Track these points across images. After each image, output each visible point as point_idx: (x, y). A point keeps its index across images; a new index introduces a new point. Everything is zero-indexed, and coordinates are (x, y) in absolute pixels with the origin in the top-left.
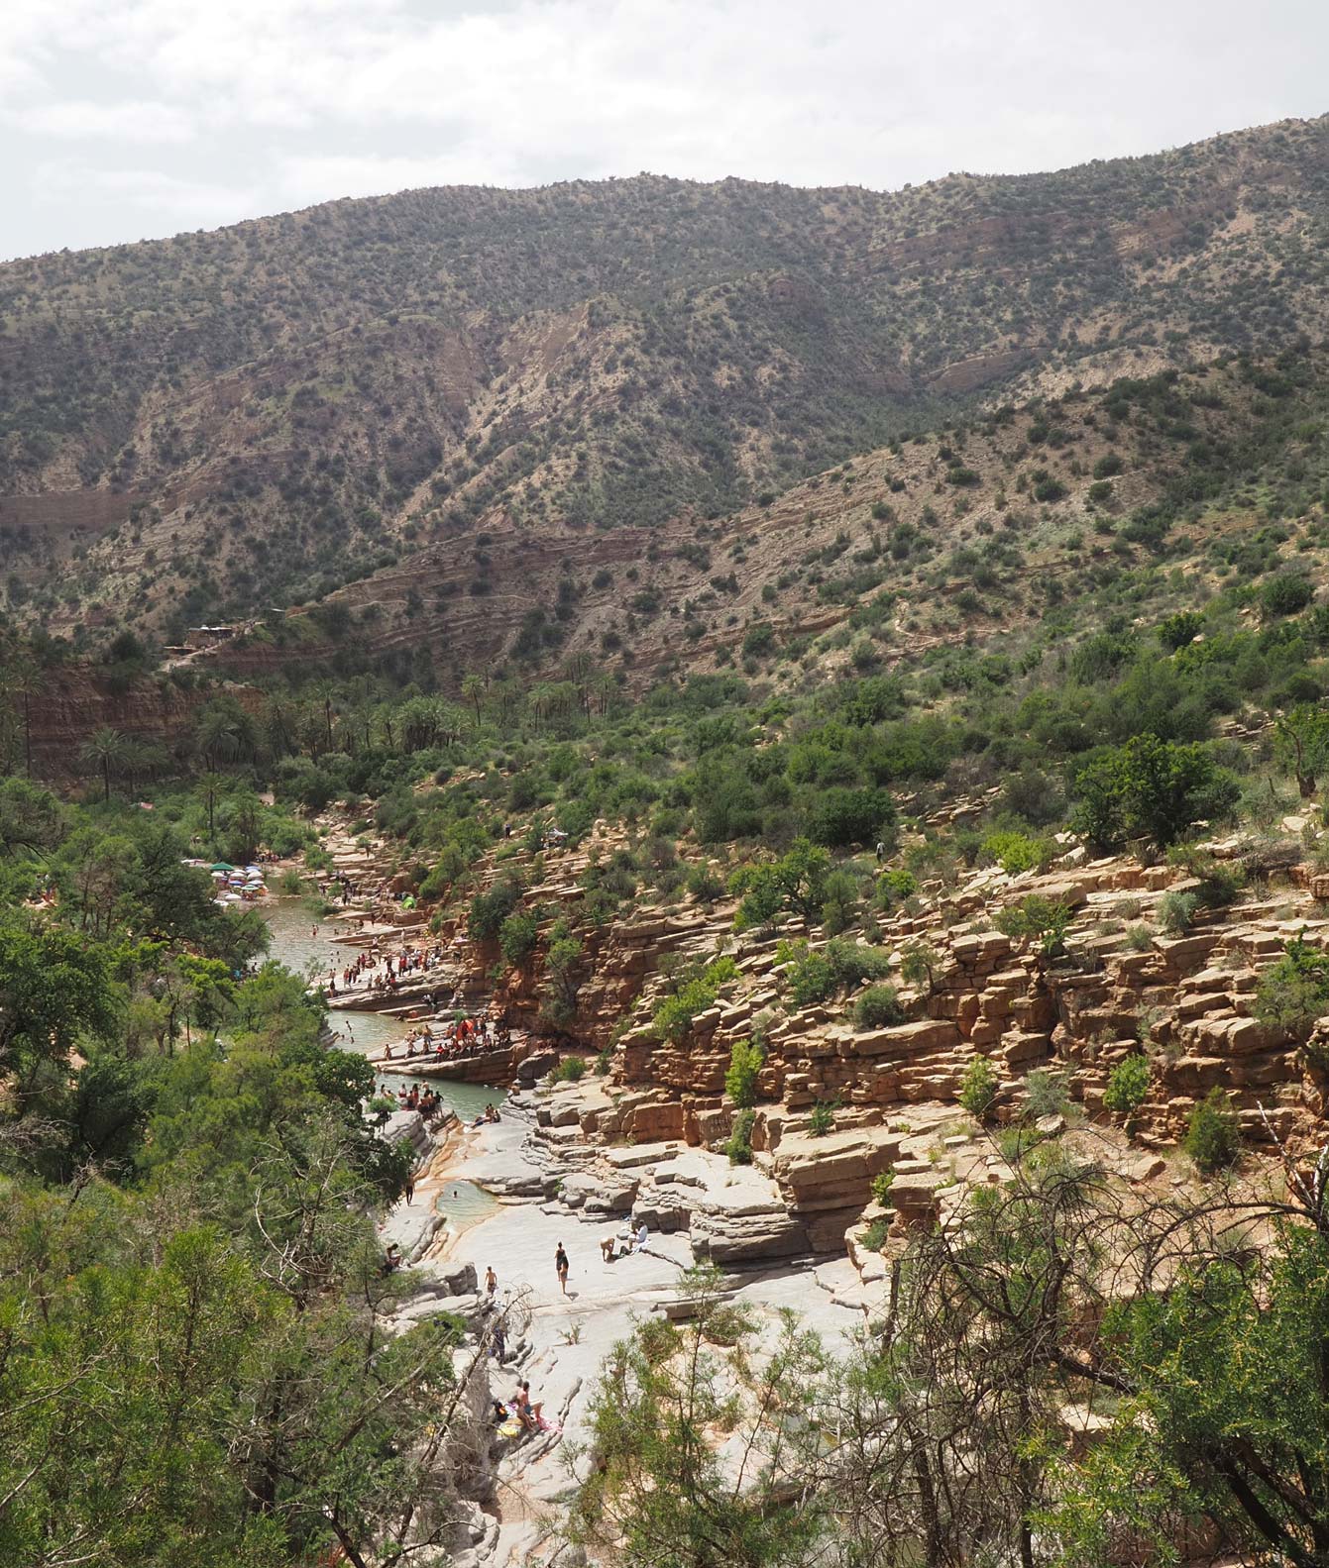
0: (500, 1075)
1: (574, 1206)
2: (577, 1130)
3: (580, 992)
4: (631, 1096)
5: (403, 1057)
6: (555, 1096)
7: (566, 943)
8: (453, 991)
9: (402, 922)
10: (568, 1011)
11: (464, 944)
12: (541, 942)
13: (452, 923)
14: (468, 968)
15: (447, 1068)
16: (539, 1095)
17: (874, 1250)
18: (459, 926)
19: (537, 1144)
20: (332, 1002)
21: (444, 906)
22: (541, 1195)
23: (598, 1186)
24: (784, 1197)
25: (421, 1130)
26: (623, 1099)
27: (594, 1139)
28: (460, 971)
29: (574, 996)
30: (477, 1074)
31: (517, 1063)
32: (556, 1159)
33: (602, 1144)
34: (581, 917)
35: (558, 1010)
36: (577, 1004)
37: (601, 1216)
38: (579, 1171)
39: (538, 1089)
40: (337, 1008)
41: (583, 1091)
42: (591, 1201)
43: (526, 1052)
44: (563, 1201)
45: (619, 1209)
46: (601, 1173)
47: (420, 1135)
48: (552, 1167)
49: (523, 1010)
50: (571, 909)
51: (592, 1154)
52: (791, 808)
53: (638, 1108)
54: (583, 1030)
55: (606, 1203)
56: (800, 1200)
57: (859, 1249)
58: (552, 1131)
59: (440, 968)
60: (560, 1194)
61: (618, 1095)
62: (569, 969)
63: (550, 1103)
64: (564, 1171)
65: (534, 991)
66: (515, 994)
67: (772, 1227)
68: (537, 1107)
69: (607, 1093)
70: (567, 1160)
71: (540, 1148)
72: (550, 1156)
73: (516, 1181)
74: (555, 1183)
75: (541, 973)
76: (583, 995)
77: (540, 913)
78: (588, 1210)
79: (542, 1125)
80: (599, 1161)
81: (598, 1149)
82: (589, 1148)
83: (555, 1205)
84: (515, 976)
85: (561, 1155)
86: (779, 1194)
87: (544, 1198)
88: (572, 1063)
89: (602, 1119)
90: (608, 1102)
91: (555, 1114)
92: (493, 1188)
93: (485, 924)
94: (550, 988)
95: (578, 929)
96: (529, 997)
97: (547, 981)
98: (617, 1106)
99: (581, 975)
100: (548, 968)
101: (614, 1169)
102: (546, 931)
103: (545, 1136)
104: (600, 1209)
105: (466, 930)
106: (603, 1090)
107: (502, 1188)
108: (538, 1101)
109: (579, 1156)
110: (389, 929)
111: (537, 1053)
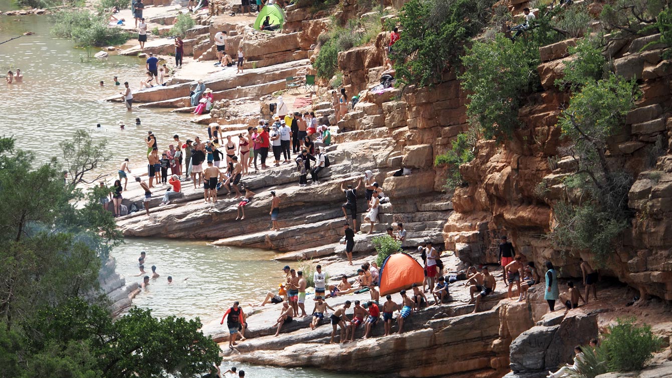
0: (473, 364)
3: (638, 187)
5: (271, 332)
7: (602, 87)
8: (369, 195)
9: (256, 56)
10: (613, 228)
11: (387, 97)
12: (551, 87)
13: (360, 55)
14: (399, 145)
15: (363, 354)
18: (377, 61)
20: (123, 224)
21: (342, 21)
28: (382, 154)
29: (624, 195)
30: (427, 363)
31: (508, 338)
34: (632, 32)
35: (592, 226)
36: (631, 214)
40: (132, 236)
43: (527, 317)
49: (520, 228)
50: (610, 16)
54: (644, 266)
59: (341, 147)
62: (611, 141)
65: (538, 190)
66: (499, 197)
75: (551, 152)
76: (643, 194)
77: (545, 27)
84: (498, 158)
88: (622, 332)
93: (430, 56)
94: (573, 183)
95: (628, 57)
96: (528, 200)
97: (567, 168)
99: (637, 152)
100: (567, 140)
102: (559, 65)
105: (389, 69)
110: (232, 72)
111: (549, 316)
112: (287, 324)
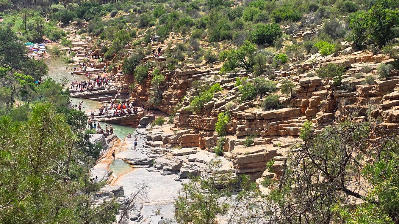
0: (133, 123)
1: (159, 169)
2: (161, 142)
3: (163, 94)
4: (181, 131)
5: (97, 115)
6: (153, 130)
7: (159, 76)
8: (116, 92)
9: (98, 67)
10: (158, 101)
11: (121, 76)
12: (150, 75)
13: (116, 68)
14: (122, 84)
15: (114, 120)
16: (147, 130)
17: (266, 187)
18: (119, 69)
19: (146, 147)
20: (72, 95)
21: (113, 62)
22: (147, 165)
23: (168, 162)
24: (235, 168)
25: (104, 141)
26: (178, 132)
27: (167, 146)
28: (119, 86)
29: (161, 95)
30: (125, 122)
31: (139, 119)
32: (153, 152)
33: (170, 148)
34: (164, 67)
35: (155, 100)
36: (162, 98)
37: (169, 172)
38: (161, 157)
39: (147, 128)
40: (73, 97)
41: (163, 129)
42: (165, 167)
43: (143, 115)
44: (155, 167)
45: (175, 170)
46: (169, 157)
47: (104, 143)
48: (151, 155)
49: (143, 100)
50: (161, 64)
51: (166, 151)
52: (243, 30)
53: (183, 135)
54: (164, 108)
55: (171, 168)
56: (240, 169)
57: (261, 186)
58: (152, 142)
59: (112, 84)
60: (154, 165)
61: (176, 130)
62: (160, 86)
63: (151, 133)
64: (156, 157)
65: (146, 93)
66: (139, 94)
67: (230, 178)
68: (147, 134)
69: (172, 130)
70: (157, 153)
71: (147, 149)
72: (151, 151)
73: (138, 160)
74: (152, 161)
75: (149, 87)
76: (164, 95)
77: (149, 65)
78: (164, 170)
79: (148, 141)
80: (168, 154)
81: (168, 149)
82: (165, 149)
83: (152, 168)
84: (140, 87)
85: (155, 151)
86: (233, 166)
87: (148, 166)
88: (159, 119)
89: (170, 139)
90: (173, 133)
91: (153, 137)
92: (130, 162)
93: (129, 69)
94: (153, 92)
95: (163, 71)
96: (144, 95)
97: (152, 90)
98: (176, 134)
99: (164, 88)
100: (152, 85)
101: (174, 156)
102: (151, 72)
103: (149, 144)
104: (168, 170)
105: (122, 71)
106: (170, 129)
107: (133, 162)
108: (147, 132)
109: (161, 151)
110: (93, 69)
111: (147, 115)
112: (101, 114)
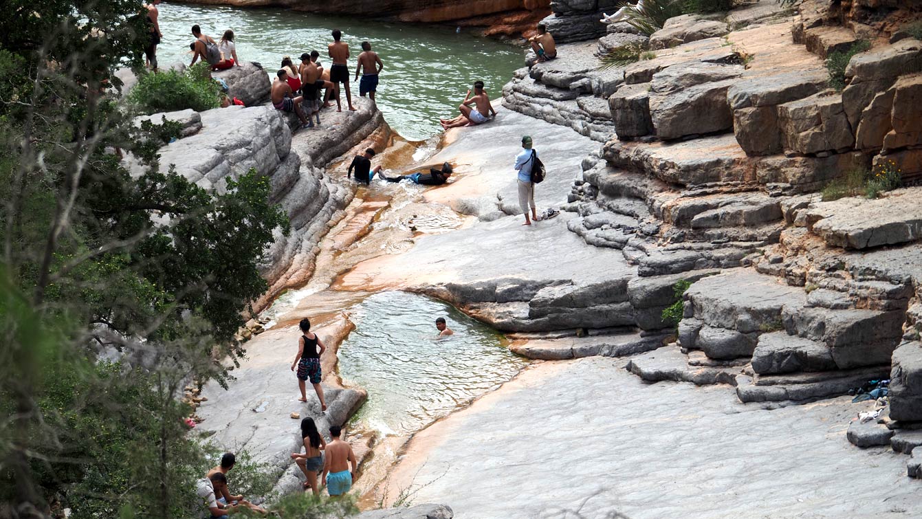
0: (500, 3)
1: (724, 357)
2: (725, 149)
4: (883, 52)
6: (664, 58)
16: (613, 56)
19: (614, 191)
22: (627, 328)
23: (792, 300)
25: (284, 156)
26: (859, 59)
27: (776, 175)
30: (438, 3)
32: (667, 230)
33: (801, 188)
37: (799, 383)
38: (735, 262)
39: (613, 41)
41: (743, 41)
42: (771, 343)
44: (691, 344)
46: (800, 264)
47: (283, 171)
48: (657, 253)
51: (772, 214)
53: (903, 83)
55: (812, 347)
58: (659, 153)
60: (684, 326)
61: (844, 49)
63: (645, 77)
64: (690, 264)
68: (610, 89)
69: (812, 45)
70: (699, 231)
71: (622, 203)
72: (650, 223)
73: (558, 292)
74: (669, 295)
78: (764, 369)
79: (624, 138)
80: (792, 235)
82: (762, 199)
83: (666, 358)
85: (683, 219)
87: (634, 339)
89: (800, 116)
90: (809, 68)
91: (662, 104)
92: (494, 312)
98: (840, 79)
101: (831, 257)
103: (639, 167)
104: (796, 364)
106: (798, 36)
107: (520, 311)
108: (612, 74)
109: (734, 220)
